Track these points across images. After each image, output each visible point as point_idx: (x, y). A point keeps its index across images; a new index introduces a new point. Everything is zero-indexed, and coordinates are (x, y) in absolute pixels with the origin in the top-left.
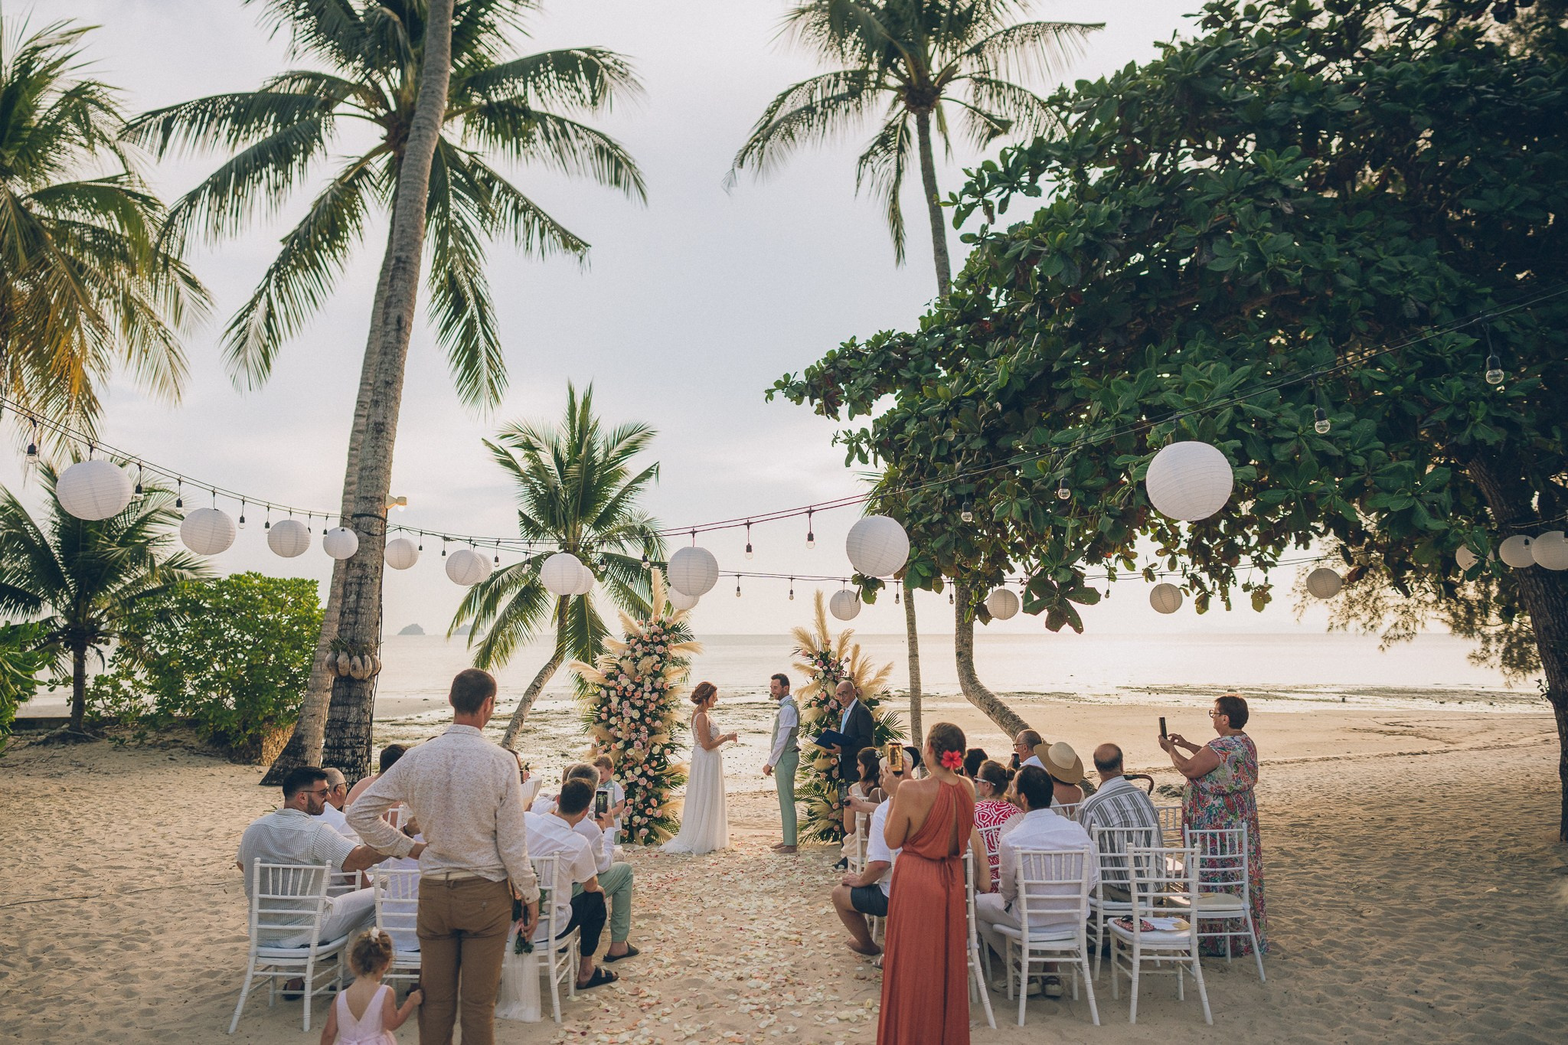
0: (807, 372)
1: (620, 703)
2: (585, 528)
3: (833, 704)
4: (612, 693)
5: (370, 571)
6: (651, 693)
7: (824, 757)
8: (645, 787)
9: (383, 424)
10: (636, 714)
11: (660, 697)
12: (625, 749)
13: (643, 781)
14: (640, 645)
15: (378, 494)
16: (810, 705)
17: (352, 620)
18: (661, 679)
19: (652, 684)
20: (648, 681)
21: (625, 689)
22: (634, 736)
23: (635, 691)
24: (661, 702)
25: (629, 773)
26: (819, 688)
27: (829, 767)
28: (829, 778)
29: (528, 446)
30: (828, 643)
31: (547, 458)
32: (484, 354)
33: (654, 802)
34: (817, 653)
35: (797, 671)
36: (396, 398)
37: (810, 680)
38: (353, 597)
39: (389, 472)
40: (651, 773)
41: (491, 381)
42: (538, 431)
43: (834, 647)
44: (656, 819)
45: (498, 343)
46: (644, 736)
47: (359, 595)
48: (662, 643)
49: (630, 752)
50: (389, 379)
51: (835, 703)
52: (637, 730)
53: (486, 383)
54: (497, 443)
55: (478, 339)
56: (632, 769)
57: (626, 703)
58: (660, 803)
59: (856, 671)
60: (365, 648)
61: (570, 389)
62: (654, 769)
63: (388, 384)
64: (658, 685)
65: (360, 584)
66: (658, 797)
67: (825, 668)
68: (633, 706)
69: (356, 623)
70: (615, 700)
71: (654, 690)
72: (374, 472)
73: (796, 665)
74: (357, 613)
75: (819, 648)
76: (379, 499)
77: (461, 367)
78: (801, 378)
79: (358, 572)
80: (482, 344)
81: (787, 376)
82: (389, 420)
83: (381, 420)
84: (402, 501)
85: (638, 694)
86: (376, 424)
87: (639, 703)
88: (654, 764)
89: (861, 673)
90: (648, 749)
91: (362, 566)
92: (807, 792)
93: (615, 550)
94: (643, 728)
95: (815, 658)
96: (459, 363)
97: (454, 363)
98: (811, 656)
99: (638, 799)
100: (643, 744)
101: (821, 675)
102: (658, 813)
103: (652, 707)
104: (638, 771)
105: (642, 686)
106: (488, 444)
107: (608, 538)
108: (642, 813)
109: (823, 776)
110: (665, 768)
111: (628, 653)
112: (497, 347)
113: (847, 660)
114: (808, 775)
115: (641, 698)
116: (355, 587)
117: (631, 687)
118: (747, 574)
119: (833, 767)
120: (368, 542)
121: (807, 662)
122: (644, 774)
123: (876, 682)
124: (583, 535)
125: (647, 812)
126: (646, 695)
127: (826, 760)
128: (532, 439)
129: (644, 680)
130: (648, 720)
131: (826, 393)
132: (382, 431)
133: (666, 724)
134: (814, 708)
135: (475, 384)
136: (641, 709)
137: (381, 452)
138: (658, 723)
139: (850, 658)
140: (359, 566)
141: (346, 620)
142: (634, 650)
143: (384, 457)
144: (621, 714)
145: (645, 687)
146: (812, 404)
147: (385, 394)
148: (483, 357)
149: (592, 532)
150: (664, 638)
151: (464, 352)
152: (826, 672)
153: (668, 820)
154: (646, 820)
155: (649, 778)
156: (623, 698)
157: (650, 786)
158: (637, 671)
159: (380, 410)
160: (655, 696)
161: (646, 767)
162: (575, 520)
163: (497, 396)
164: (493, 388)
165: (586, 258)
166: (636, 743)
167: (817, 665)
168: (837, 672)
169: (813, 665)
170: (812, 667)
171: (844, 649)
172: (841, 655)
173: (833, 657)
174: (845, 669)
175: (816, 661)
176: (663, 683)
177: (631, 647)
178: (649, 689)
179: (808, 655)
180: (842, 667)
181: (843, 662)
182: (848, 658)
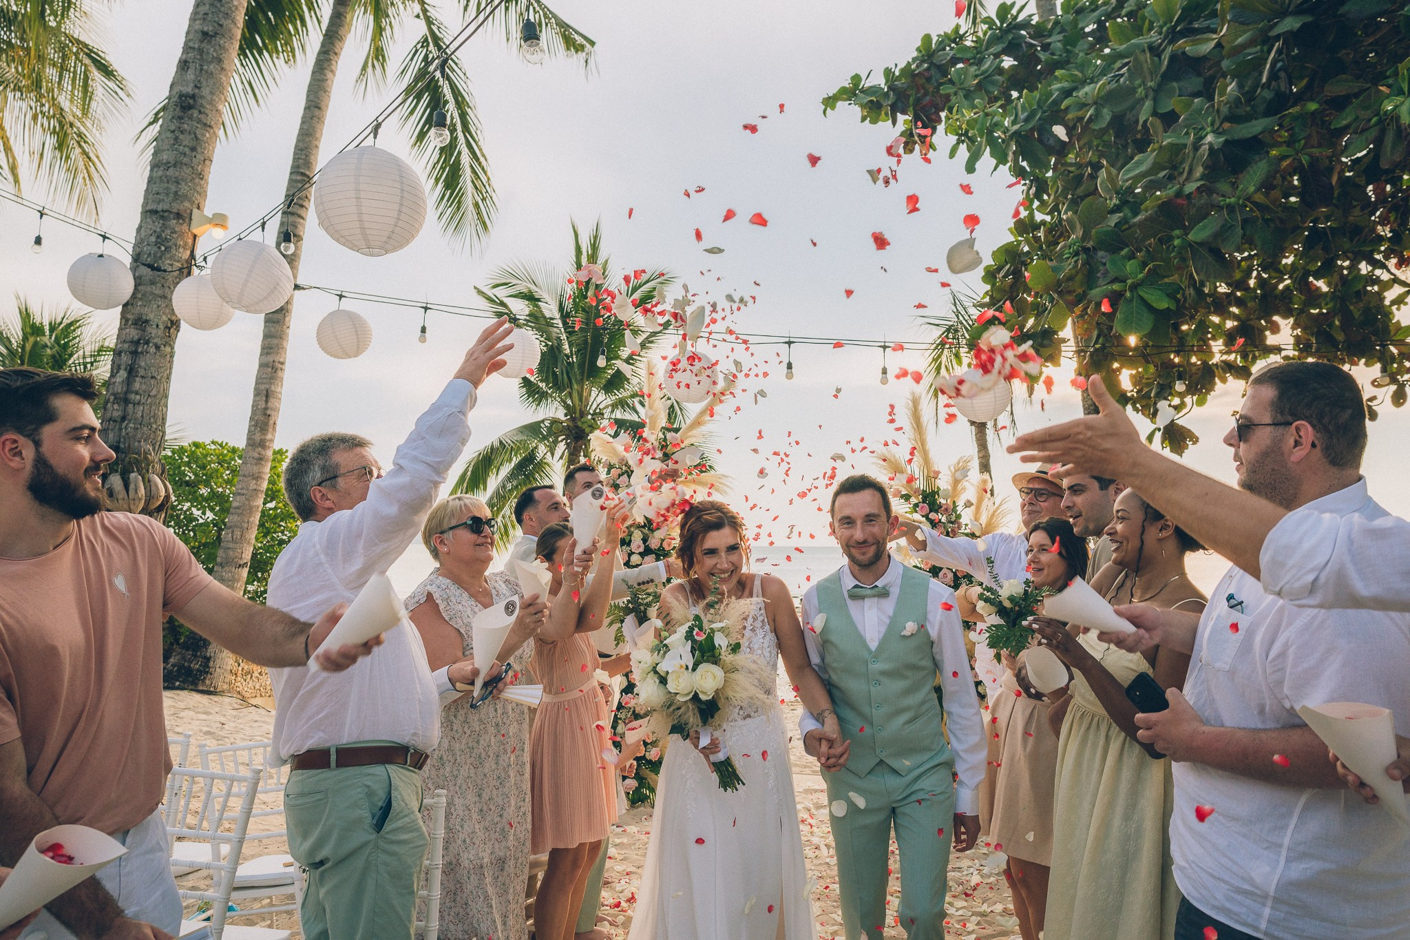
0: (888, 72)
2: (594, 392)
5: (154, 333)
6: (642, 555)
9: (193, 97)
15: (176, 207)
17: (117, 415)
19: (645, 540)
20: (637, 536)
29: (530, 298)
30: (936, 474)
31: (550, 310)
32: (468, 171)
34: (917, 491)
36: (220, 61)
38: (123, 374)
39: (201, 176)
41: (477, 205)
42: (539, 281)
43: (943, 483)
44: (650, 762)
45: (483, 156)
47: (132, 371)
50: (209, 28)
53: (471, 208)
54: (490, 293)
55: (460, 153)
59: (984, 520)
60: (137, 462)
61: (574, 227)
63: (205, 34)
64: (654, 543)
65: (135, 353)
67: (933, 516)
69: (124, 418)
72: (171, 172)
74: (126, 401)
75: (920, 484)
76: (178, 216)
77: (440, 185)
78: (879, 80)
79: (133, 333)
80: (466, 159)
81: (856, 79)
82: (205, 91)
83: (189, 89)
84: (220, 220)
86: (181, 96)
91: (141, 323)
93: (629, 416)
95: (914, 500)
96: (437, 180)
97: (432, 181)
98: (907, 498)
102: (653, 753)
105: (629, 544)
106: (480, 292)
107: (622, 404)
112: (482, 159)
113: (968, 504)
116: (125, 359)
118: (805, 340)
120: (153, 283)
124: (592, 399)
128: (533, 287)
129: (630, 534)
131: (918, 101)
132: (190, 107)
135: (458, 208)
137: (186, 140)
139: (974, 501)
140: (135, 323)
141: (108, 415)
143: (193, 149)
145: (634, 546)
146: (894, 123)
147: (201, 51)
148: (467, 175)
149: (602, 397)
151: (443, 168)
159: (190, 75)
162: (582, 379)
163: (484, 223)
164: (479, 213)
165: (591, 62)
167: (916, 512)
168: (952, 523)
169: (911, 513)
170: (908, 515)
171: (960, 487)
172: (954, 496)
173: (943, 501)
174: (963, 521)
175: (916, 505)
176: (663, 540)
177: (612, 482)
178: (642, 550)
179: (902, 497)
180: (959, 517)
181: (959, 509)
182: (969, 501)
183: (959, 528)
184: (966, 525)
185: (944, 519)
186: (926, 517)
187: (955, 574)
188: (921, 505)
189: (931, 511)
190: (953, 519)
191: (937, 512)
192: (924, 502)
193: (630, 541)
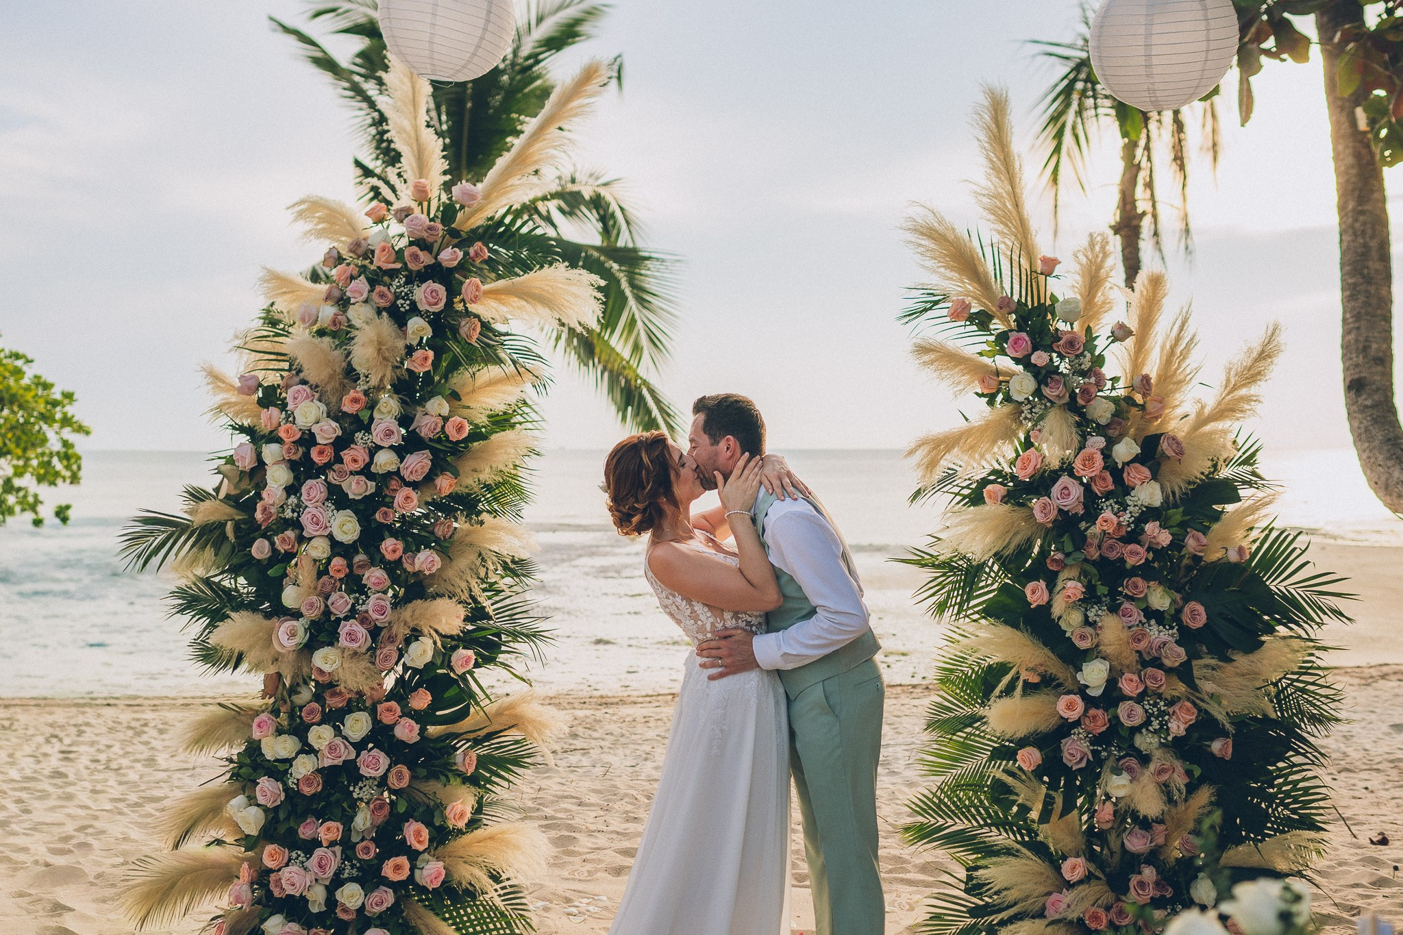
1: (292, 490)
3: (1066, 494)
4: (270, 452)
6: (401, 451)
7: (1029, 688)
8: (383, 782)
10: (346, 527)
11: (439, 465)
12: (309, 648)
13: (375, 763)
14: (362, 284)
16: (976, 498)
18: (438, 406)
19: (405, 420)
20: (389, 412)
21: (308, 439)
22: (341, 602)
23: (341, 444)
24: (445, 484)
25: (321, 736)
26: (1008, 435)
27: (1045, 726)
28: (1052, 768)
30: (1050, 266)
33: (416, 833)
34: (1005, 304)
35: (929, 374)
37: (979, 410)
40: (407, 731)
44: (422, 890)
46: (376, 604)
48: (436, 272)
49: (325, 660)
51: (1077, 492)
52: (355, 585)
56: (334, 718)
57: (314, 489)
58: (441, 835)
59: (1152, 368)
62: (423, 718)
66: (431, 814)
67: (1040, 358)
68: (338, 498)
70: (278, 477)
71: (412, 443)
73: (923, 349)
75: (1012, 291)
85: (355, 455)
87: (356, 488)
88: (421, 700)
89: (1170, 378)
90: (390, 650)
92: (962, 811)
94: (374, 576)
95: (997, 326)
98: (982, 320)
99: (363, 820)
100: (375, 632)
101: (1023, 385)
102: (431, 872)
103: (408, 504)
104: (357, 726)
105: (367, 429)
108: (370, 877)
109: (1029, 758)
110: (464, 713)
111: (328, 312)
113: (1119, 332)
114: (967, 749)
115: (366, 472)
117: (327, 431)
119: (1065, 728)
121: (972, 343)
122: (381, 736)
123: (1226, 410)
125: (388, 870)
126: (385, 461)
127: (1036, 702)
129: (372, 405)
130: (391, 548)
133: (463, 562)
134: (993, 508)
136: (364, 509)
138: (426, 561)
139: (1133, 325)
142: (343, 302)
144: (296, 525)
145: (377, 435)
150: (450, 256)
152: (1043, 376)
153: (471, 894)
154: (385, 899)
155: (397, 751)
156: (303, 469)
157: (402, 777)
158: (351, 374)
160: (418, 463)
161: (389, 713)
166: (345, 628)
167: (1003, 352)
168: (1084, 374)
169: (992, 354)
170: (987, 360)
171: (1099, 298)
172: (1091, 318)
173: (1062, 326)
174: (1108, 371)
175: (1002, 338)
176: (446, 419)
177: (337, 293)
178: (395, 440)
179: (972, 318)
180: (1099, 360)
181: (1101, 343)
182: (1121, 326)
183: (1099, 385)
184: (1115, 380)
185: (1064, 367)
186: (1024, 361)
187: (1087, 488)
188: (1013, 336)
189: (1035, 349)
190: (1086, 365)
191: (1049, 349)
192: (1020, 329)
193: (372, 419)
